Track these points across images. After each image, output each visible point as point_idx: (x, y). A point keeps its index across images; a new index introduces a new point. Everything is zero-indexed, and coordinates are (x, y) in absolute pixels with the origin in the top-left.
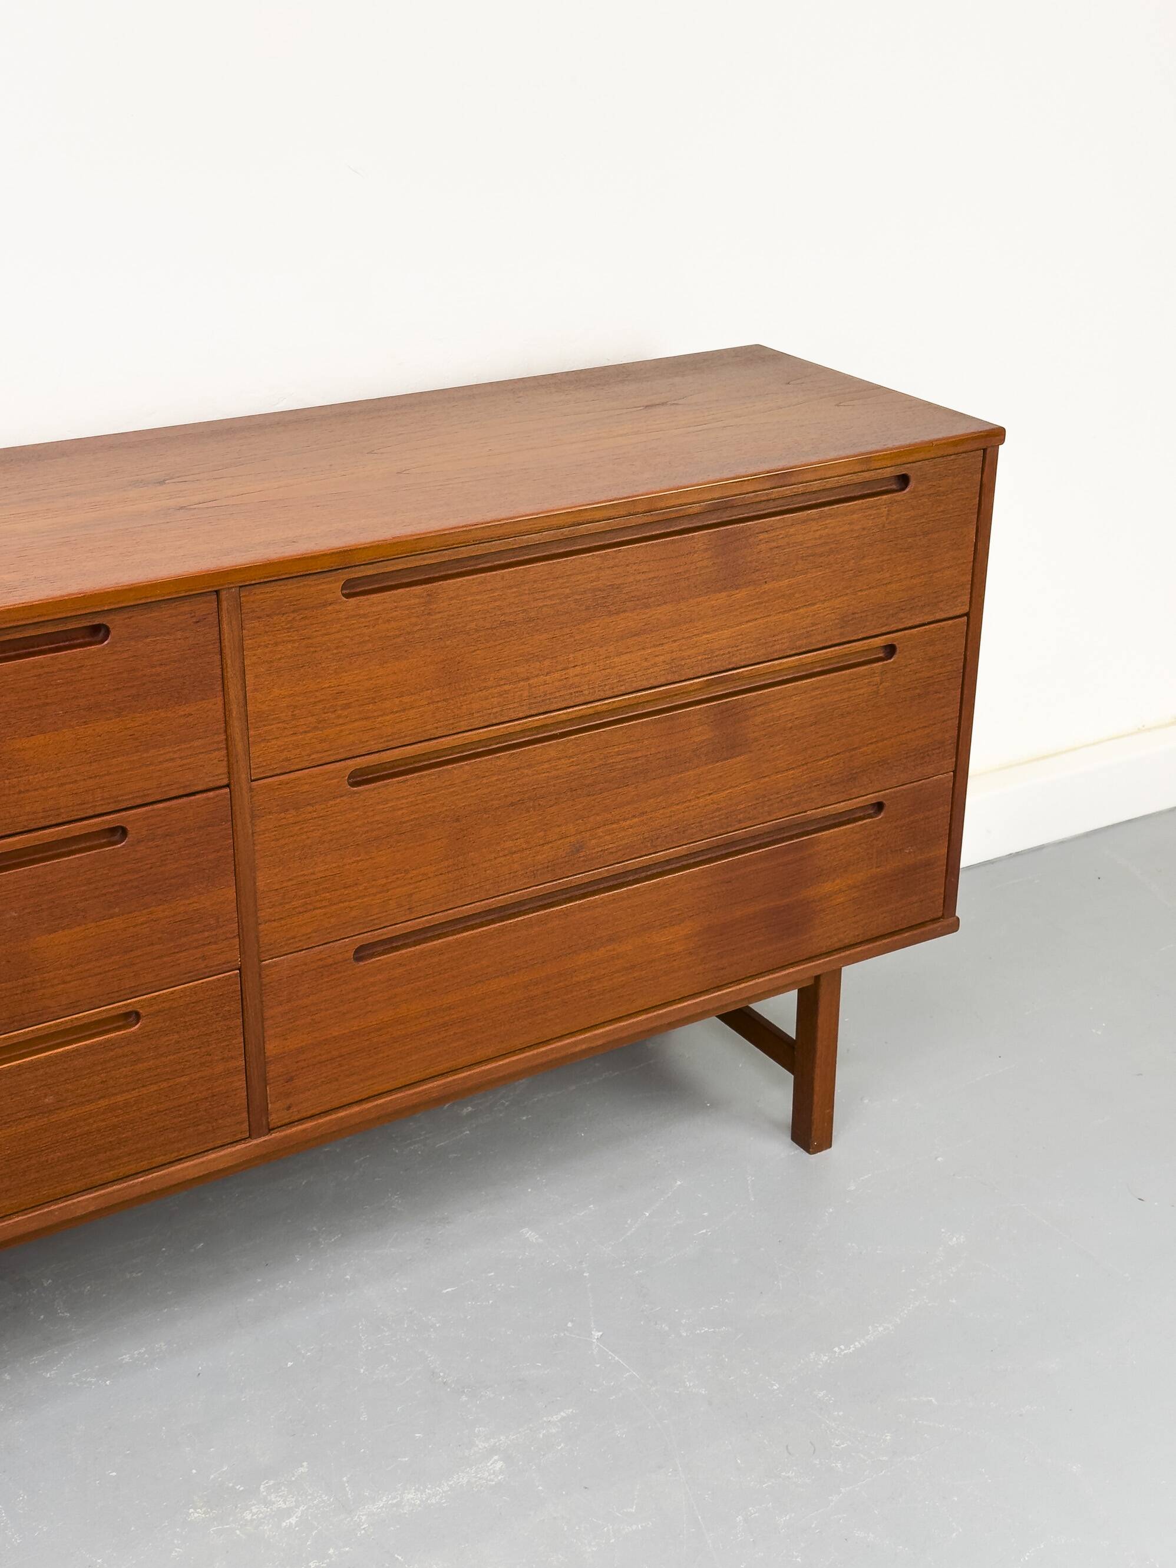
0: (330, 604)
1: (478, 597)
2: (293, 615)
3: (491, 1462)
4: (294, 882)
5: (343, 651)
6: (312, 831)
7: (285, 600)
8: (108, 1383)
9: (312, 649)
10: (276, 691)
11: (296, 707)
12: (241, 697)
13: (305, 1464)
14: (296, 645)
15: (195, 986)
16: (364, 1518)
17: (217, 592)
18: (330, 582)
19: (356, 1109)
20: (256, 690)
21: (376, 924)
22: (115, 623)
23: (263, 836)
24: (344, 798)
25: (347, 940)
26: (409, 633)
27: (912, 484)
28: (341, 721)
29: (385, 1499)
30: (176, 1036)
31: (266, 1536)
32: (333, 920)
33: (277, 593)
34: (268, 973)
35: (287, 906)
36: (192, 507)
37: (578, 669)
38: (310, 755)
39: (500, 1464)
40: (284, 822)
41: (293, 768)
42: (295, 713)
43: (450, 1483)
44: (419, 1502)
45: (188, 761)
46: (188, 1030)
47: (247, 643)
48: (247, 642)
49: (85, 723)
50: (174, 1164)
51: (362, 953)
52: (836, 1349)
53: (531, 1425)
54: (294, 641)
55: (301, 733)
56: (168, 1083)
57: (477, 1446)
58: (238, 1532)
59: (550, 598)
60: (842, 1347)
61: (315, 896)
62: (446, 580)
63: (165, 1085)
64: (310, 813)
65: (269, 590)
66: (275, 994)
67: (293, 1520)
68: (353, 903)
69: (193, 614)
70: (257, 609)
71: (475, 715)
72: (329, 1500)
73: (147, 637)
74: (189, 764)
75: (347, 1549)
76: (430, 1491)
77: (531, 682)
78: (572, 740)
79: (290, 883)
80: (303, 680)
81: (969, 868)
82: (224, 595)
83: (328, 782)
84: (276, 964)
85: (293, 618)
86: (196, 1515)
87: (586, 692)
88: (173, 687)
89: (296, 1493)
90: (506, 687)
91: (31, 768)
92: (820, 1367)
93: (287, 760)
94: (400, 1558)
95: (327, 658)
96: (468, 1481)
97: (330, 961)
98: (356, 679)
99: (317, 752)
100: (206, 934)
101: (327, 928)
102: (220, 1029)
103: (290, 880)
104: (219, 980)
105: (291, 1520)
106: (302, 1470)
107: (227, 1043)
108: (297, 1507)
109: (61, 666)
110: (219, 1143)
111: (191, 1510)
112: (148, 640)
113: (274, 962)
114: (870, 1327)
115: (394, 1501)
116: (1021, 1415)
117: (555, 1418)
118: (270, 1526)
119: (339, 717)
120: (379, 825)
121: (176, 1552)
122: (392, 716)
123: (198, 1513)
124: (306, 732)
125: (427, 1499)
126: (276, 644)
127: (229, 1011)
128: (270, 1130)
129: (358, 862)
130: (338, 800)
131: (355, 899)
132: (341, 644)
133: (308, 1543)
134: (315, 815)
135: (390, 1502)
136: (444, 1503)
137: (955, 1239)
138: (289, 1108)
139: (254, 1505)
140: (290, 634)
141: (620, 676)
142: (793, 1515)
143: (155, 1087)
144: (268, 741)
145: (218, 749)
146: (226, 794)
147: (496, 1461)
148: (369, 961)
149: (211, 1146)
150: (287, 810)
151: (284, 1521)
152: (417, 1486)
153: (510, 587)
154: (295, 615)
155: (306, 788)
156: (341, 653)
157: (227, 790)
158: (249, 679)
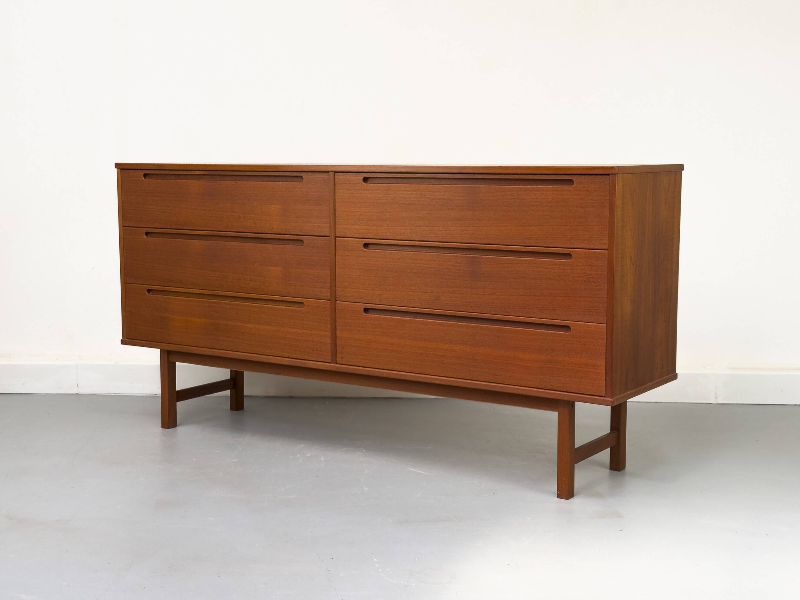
0: (360, 184)
1: (403, 192)
6: (352, 260)
7: (347, 180)
15: (318, 301)
18: (359, 176)
20: (338, 207)
21: (370, 302)
22: (304, 177)
23: (338, 257)
24: (362, 252)
25: (361, 304)
27: (575, 184)
30: (313, 316)
32: (358, 295)
33: (345, 177)
34: (338, 306)
35: (344, 284)
37: (437, 228)
38: (352, 234)
40: (344, 254)
41: (347, 236)
42: (348, 217)
46: (316, 316)
48: (336, 191)
50: (310, 361)
51: (366, 310)
54: (349, 194)
55: (350, 225)
59: (427, 198)
61: (352, 284)
63: (309, 332)
64: (352, 254)
65: (342, 175)
68: (363, 291)
69: (323, 178)
71: (402, 235)
74: (320, 226)
77: (420, 228)
79: (345, 276)
83: (357, 245)
87: (440, 238)
90: (412, 228)
93: (346, 233)
97: (356, 309)
98: (366, 211)
99: (354, 233)
100: (322, 284)
101: (355, 297)
102: (324, 319)
104: (324, 302)
107: (326, 325)
109: (291, 186)
110: (322, 360)
112: (312, 184)
113: (341, 303)
119: (360, 223)
120: (372, 265)
122: (376, 227)
126: (344, 193)
127: (327, 314)
128: (336, 363)
130: (360, 252)
138: (343, 358)
140: (347, 191)
141: (452, 235)
145: (328, 224)
148: (369, 315)
153: (414, 191)
154: (349, 185)
155: (351, 244)
157: (329, 238)
158: (336, 203)
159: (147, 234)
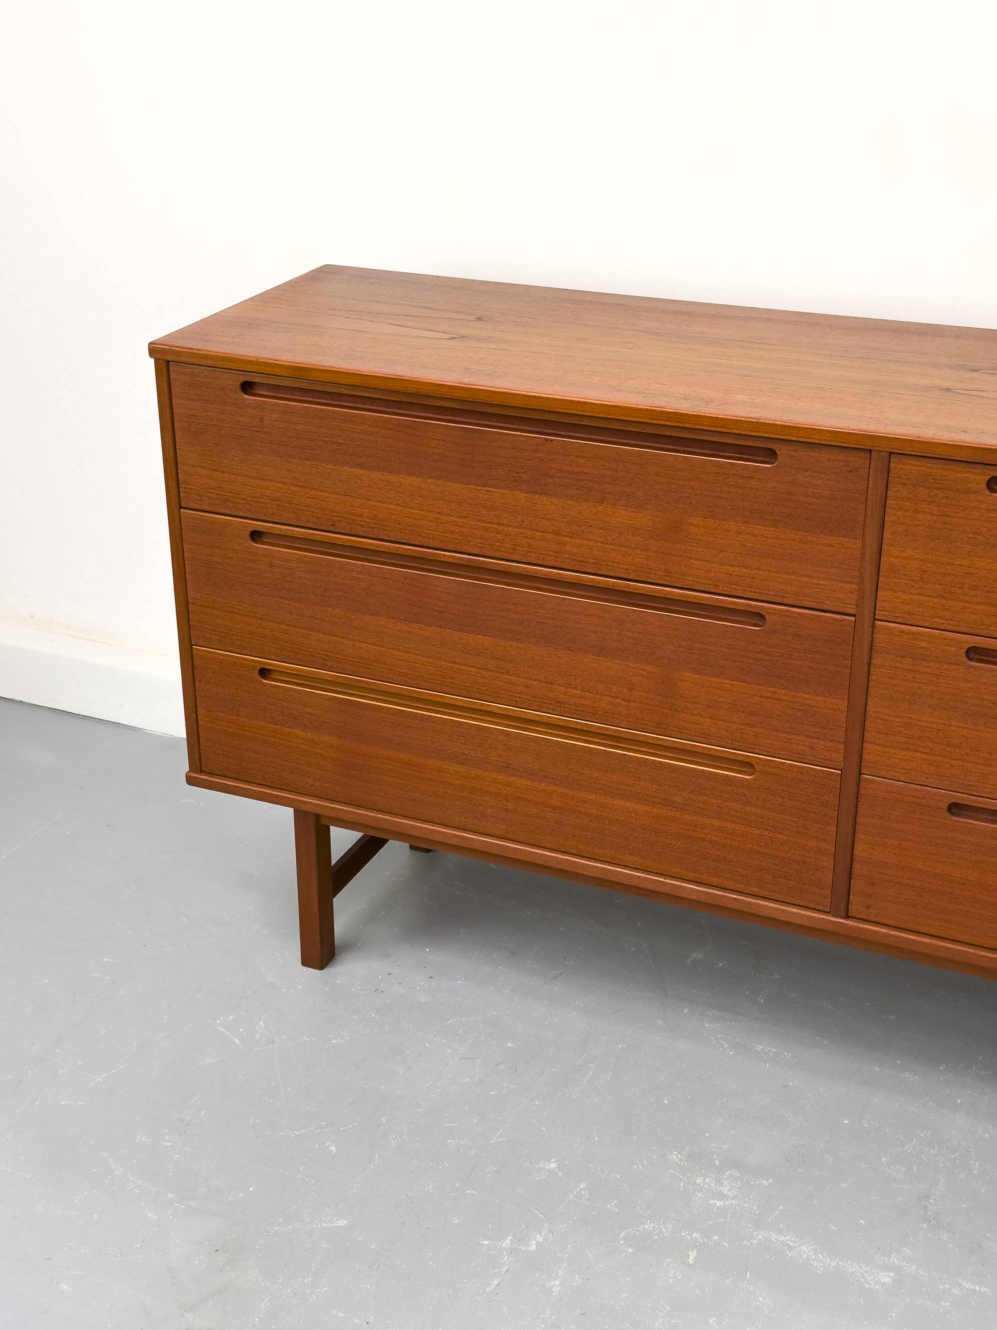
0: (973, 493)
2: (936, 492)
3: (885, 1274)
4: (900, 720)
5: (980, 538)
6: (924, 684)
7: (931, 477)
8: (731, 1053)
9: (949, 527)
10: (909, 552)
11: (926, 571)
12: (877, 547)
13: (771, 1181)
14: (935, 518)
15: (803, 767)
16: (761, 1237)
17: (871, 451)
18: (975, 473)
19: (927, 940)
20: (892, 545)
21: (973, 790)
22: (783, 451)
23: (878, 670)
24: (960, 667)
25: (943, 791)
28: (967, 598)
29: (788, 1238)
30: (781, 799)
31: (694, 1199)
32: (931, 768)
34: (866, 786)
35: (891, 738)
36: (958, 391)
38: (932, 618)
39: (888, 1280)
40: (899, 665)
41: (914, 622)
42: (924, 576)
43: (840, 1263)
44: (805, 1257)
45: (824, 582)
46: (791, 800)
48: (890, 502)
49: (747, 523)
50: (764, 899)
51: (955, 808)
53: (945, 1276)
54: (933, 515)
55: (927, 596)
56: (769, 833)
57: (890, 1258)
58: (682, 1184)
61: (918, 740)
63: (766, 833)
64: (925, 667)
65: (915, 463)
66: (869, 806)
67: (719, 1204)
68: (954, 762)
69: (847, 464)
70: (903, 477)
72: (755, 1210)
73: (806, 470)
74: (824, 585)
75: (726, 1244)
76: (821, 1257)
79: (896, 719)
80: (937, 551)
82: (874, 453)
83: (946, 648)
84: (873, 782)
85: (936, 494)
86: (674, 1157)
88: (820, 518)
89: (742, 1191)
91: (701, 542)
93: (910, 613)
94: (748, 1275)
95: (962, 539)
96: (853, 1272)
97: (924, 802)
98: (988, 567)
99: (939, 617)
100: (818, 730)
101: (925, 773)
102: (817, 811)
103: (898, 717)
104: (822, 771)
105: (718, 1202)
106: (765, 1183)
107: (822, 826)
108: (732, 1199)
109: (735, 472)
110: (803, 903)
111: (676, 1153)
112: (806, 473)
113: (873, 779)
115: (792, 1244)
117: (968, 1286)
118: (703, 1196)
119: (965, 595)
120: (990, 705)
121: (638, 1167)
123: (677, 1157)
124: (930, 596)
125: (813, 1259)
126: (916, 511)
127: (827, 801)
128: (847, 917)
129: (963, 728)
130: (953, 667)
131: (957, 759)
132: (977, 531)
133: (710, 1223)
134: (929, 670)
135: (789, 1242)
136: (819, 1270)
138: (868, 907)
139: (711, 1178)
140: (930, 507)
143: (758, 832)
144: (895, 591)
145: (852, 583)
146: (851, 621)
147: (889, 1276)
148: (962, 820)
149: (797, 902)
150: (904, 657)
151: (714, 1200)
152: (818, 1247)
154: (938, 492)
155: (924, 644)
156: (976, 538)
157: (853, 619)
158: (887, 534)
159: (256, 535)
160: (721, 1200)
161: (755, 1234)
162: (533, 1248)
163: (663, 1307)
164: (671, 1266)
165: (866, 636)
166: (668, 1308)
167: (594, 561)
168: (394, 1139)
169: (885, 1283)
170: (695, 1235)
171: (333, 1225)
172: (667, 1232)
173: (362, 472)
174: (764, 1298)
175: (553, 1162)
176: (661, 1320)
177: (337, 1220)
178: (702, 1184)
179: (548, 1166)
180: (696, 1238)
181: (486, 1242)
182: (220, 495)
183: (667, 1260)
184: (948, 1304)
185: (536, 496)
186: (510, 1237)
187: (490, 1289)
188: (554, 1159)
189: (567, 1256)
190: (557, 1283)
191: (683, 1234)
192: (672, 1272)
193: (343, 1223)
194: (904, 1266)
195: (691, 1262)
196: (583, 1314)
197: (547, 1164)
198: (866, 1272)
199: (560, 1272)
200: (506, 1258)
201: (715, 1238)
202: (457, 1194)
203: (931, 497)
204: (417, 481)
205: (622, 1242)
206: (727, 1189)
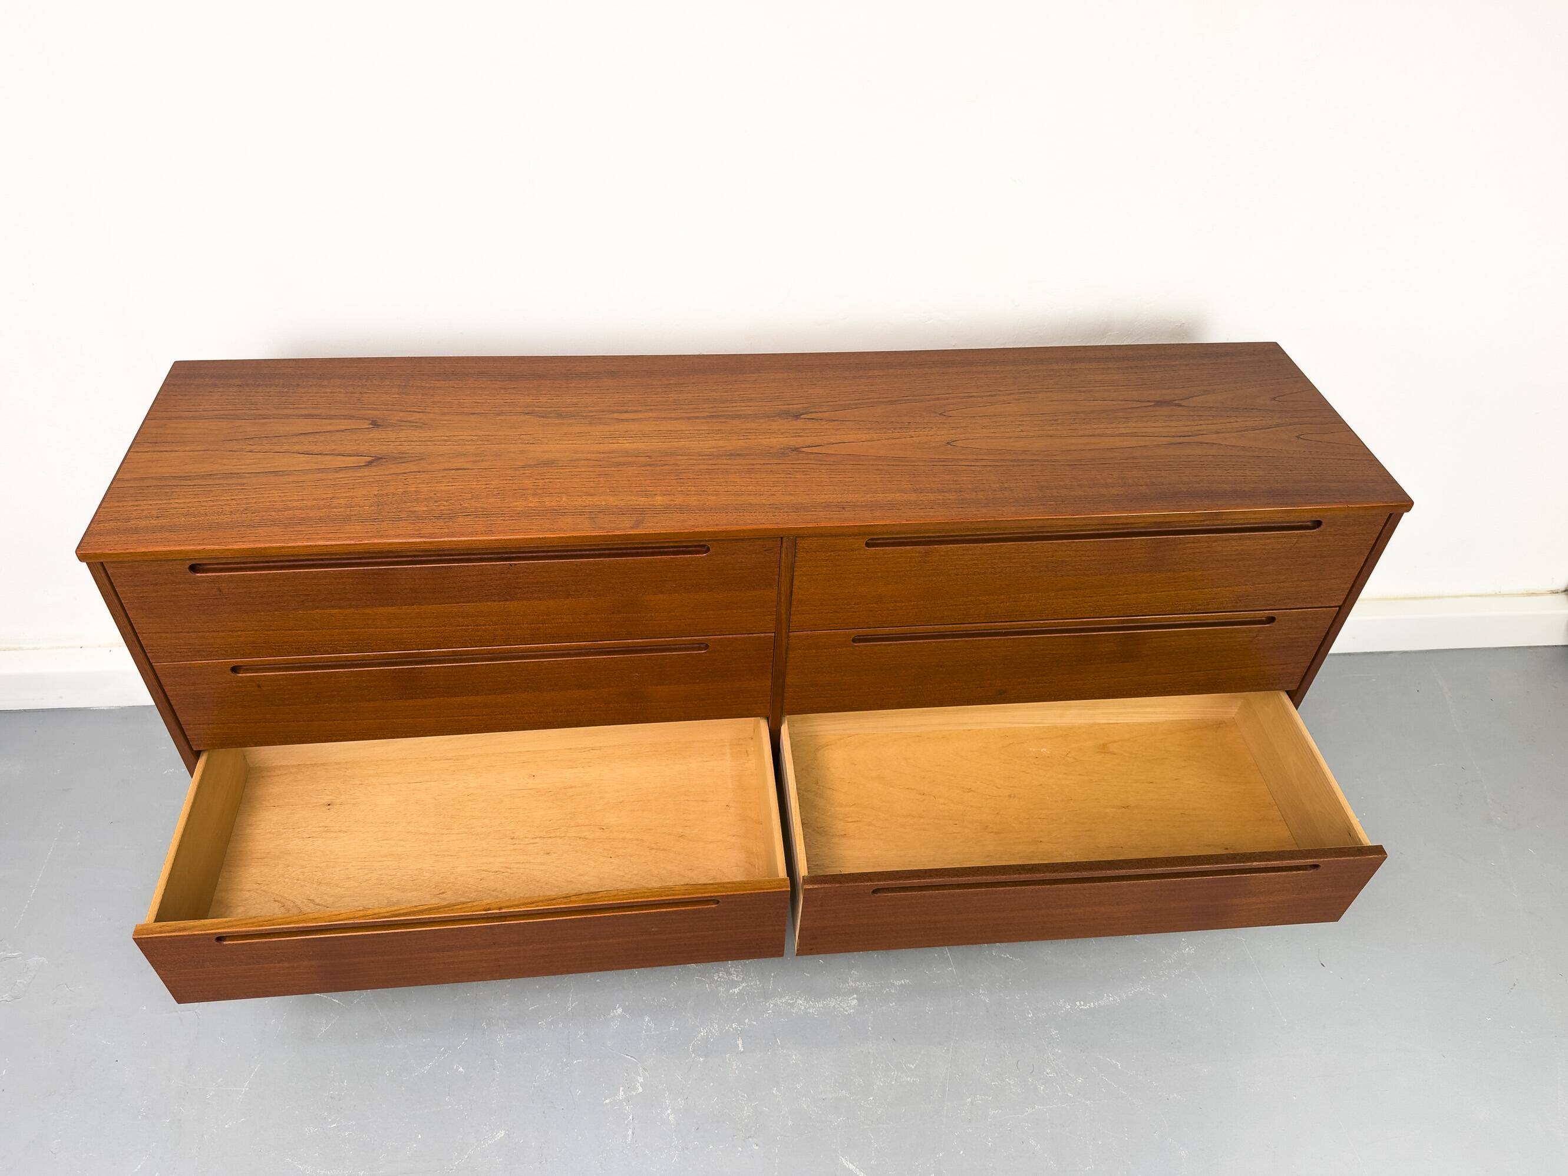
1: (961, 557)
2: (829, 553)
3: (851, 998)
4: (810, 682)
5: (862, 574)
6: (825, 661)
7: (826, 546)
9: (840, 572)
10: (812, 591)
11: (824, 599)
12: (789, 591)
14: (830, 569)
17: (782, 538)
18: (857, 540)
20: (800, 589)
22: (714, 545)
23: (792, 659)
26: (907, 571)
27: (1322, 527)
28: (854, 610)
29: (787, 998)
33: (821, 541)
35: (804, 694)
38: (831, 624)
39: (855, 1002)
40: (807, 654)
41: (818, 628)
42: (823, 602)
43: (824, 1003)
47: (797, 564)
49: (689, 592)
52: (1078, 1003)
53: (883, 982)
54: (828, 567)
55: (826, 614)
57: (848, 983)
58: (707, 985)
59: (1014, 563)
60: (1082, 1003)
61: (821, 690)
62: (941, 544)
64: (825, 652)
65: (814, 539)
67: (736, 990)
68: (844, 699)
69: (765, 547)
70: (806, 549)
72: (759, 985)
73: (734, 554)
74: (751, 618)
75: (755, 1023)
76: (812, 1004)
77: (988, 605)
78: (1011, 639)
80: (832, 587)
81: (1334, 655)
82: (785, 540)
83: (838, 639)
85: (830, 555)
86: (692, 964)
88: (746, 581)
89: (745, 973)
90: (971, 606)
91: (653, 610)
92: (1063, 1012)
93: (813, 624)
94: (779, 1041)
95: (849, 578)
96: (834, 1006)
98: (867, 590)
99: (836, 623)
103: (808, 680)
108: (742, 982)
109: (677, 563)
112: (733, 556)
114: (1105, 995)
115: (791, 1002)
116: (1168, 1099)
117: (897, 983)
118: (724, 989)
119: (852, 608)
120: (870, 664)
121: (674, 984)
122: (888, 611)
125: (808, 1008)
126: (816, 566)
132: (861, 571)
134: (828, 653)
136: (815, 1015)
137: (1187, 949)
139: (722, 970)
140: (826, 562)
142: (1000, 1111)
144: (804, 614)
145: (772, 615)
147: (854, 998)
150: (812, 649)
151: (732, 989)
152: (807, 997)
153: (986, 554)
154: (832, 553)
155: (823, 639)
156: (859, 576)
157: (773, 634)
158: (796, 582)
159: (235, 669)
160: (736, 988)
161: (767, 1004)
162: (640, 1090)
163: (742, 1096)
164: (732, 1060)
165: (784, 643)
166: (746, 1095)
167: (565, 635)
168: (500, 1040)
169: (854, 1005)
170: (734, 1025)
171: (496, 1139)
172: (717, 1032)
173: (334, 611)
174: (796, 1055)
175: (618, 1008)
176: (746, 1108)
177: (497, 1133)
178: (719, 979)
179: (617, 1012)
180: (735, 1027)
181: (607, 1101)
182: (190, 648)
183: (727, 1056)
184: (894, 1004)
185: (508, 603)
186: (621, 1088)
187: (629, 1140)
188: (618, 1005)
189: (665, 1085)
190: (669, 1111)
191: (727, 1028)
192: (734, 1063)
193: (501, 1134)
194: (859, 985)
195: (742, 1050)
196: (698, 1129)
197: (615, 1011)
198: (841, 1002)
199: (667, 1101)
200: (627, 1107)
201: (747, 1021)
202: (568, 1068)
203: (827, 556)
204: (392, 610)
205: (693, 1055)
206: (735, 976)
